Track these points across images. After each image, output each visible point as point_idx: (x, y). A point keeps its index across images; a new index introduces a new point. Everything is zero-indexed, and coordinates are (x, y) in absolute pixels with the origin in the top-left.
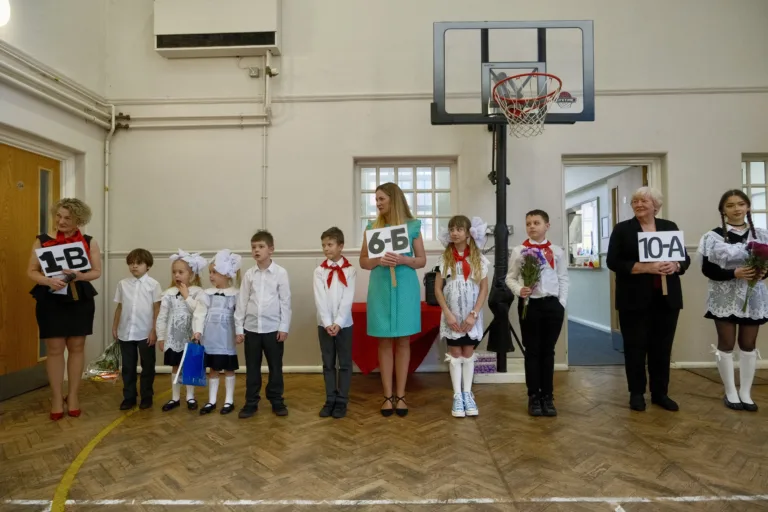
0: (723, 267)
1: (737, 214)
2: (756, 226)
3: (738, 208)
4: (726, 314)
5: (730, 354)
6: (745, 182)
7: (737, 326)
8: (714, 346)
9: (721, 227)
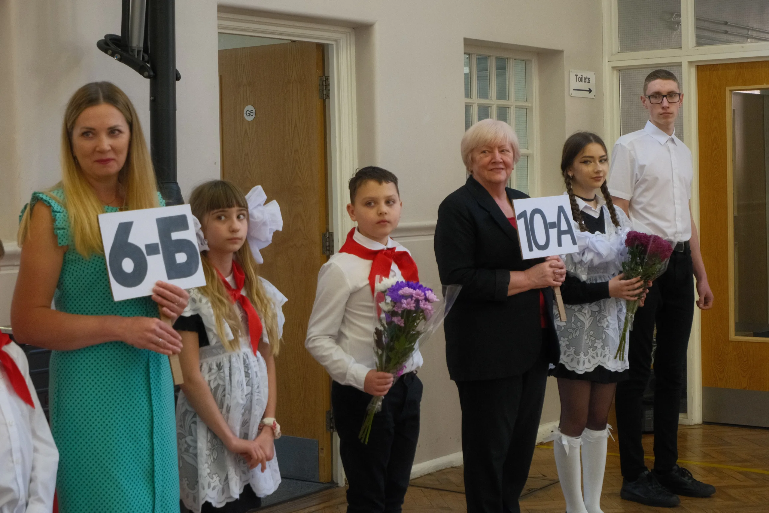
1: (598, 179)
3: (599, 167)
5: (579, 439)
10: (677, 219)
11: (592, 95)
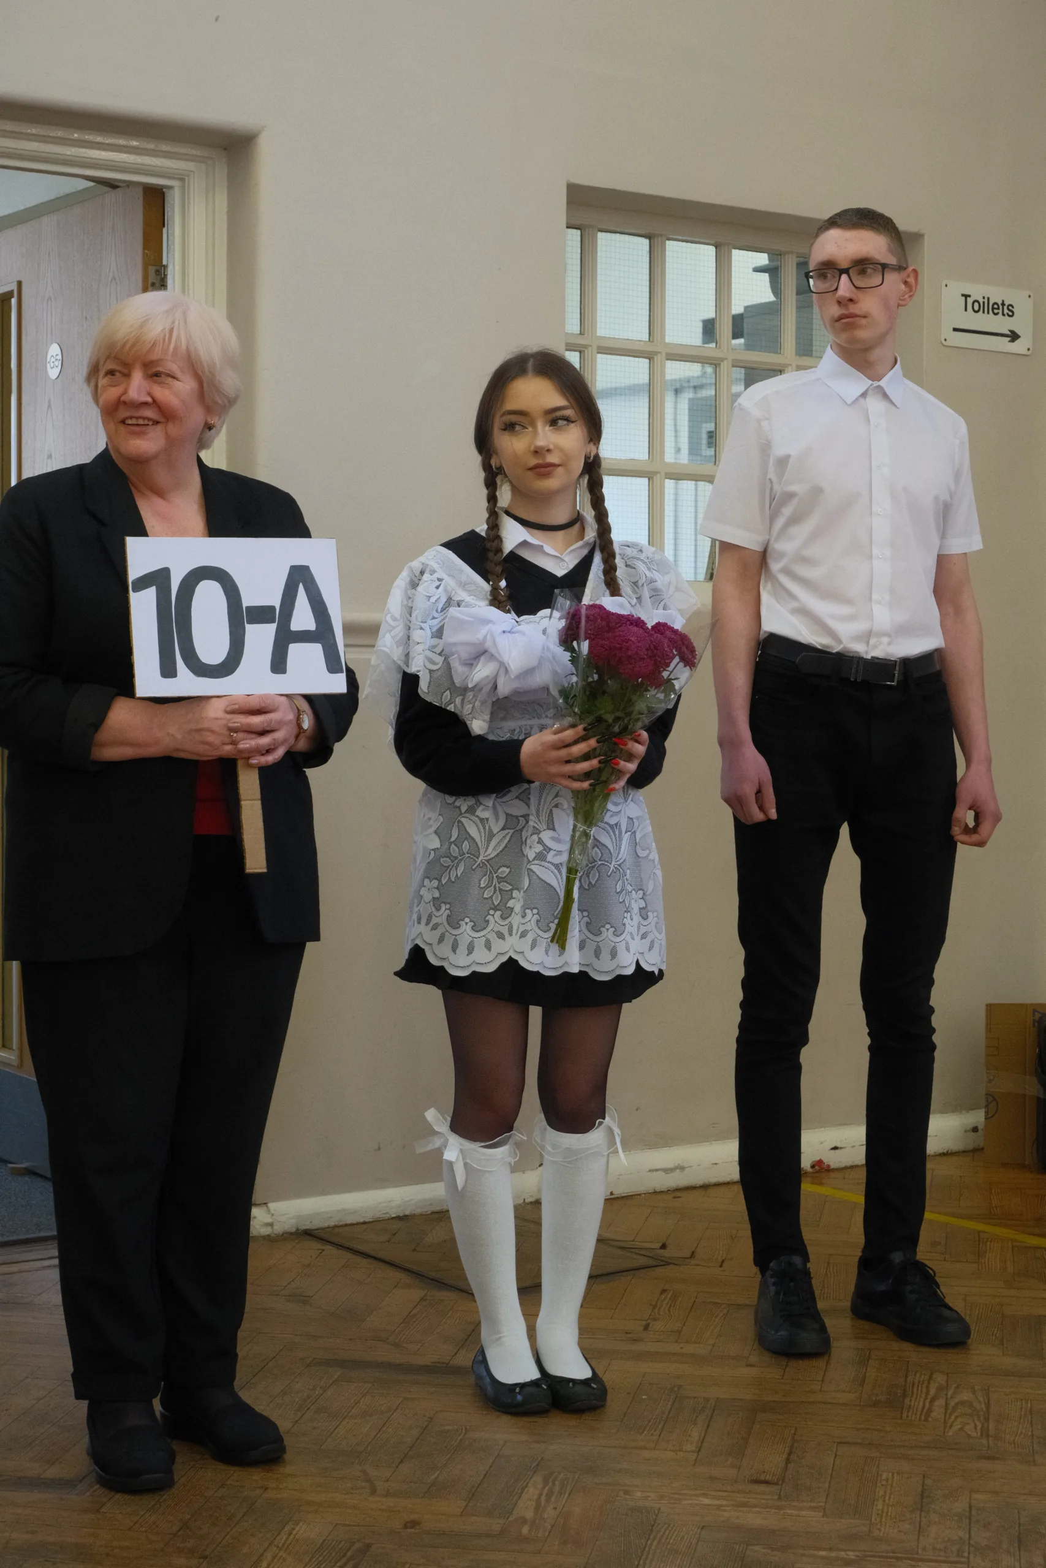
0: (478, 726)
1: (543, 470)
2: (618, 536)
3: (545, 436)
4: (487, 962)
5: (502, 1152)
6: (573, 325)
7: (536, 1013)
8: (437, 1119)
9: (482, 529)
10: (875, 596)
11: (1018, 347)
